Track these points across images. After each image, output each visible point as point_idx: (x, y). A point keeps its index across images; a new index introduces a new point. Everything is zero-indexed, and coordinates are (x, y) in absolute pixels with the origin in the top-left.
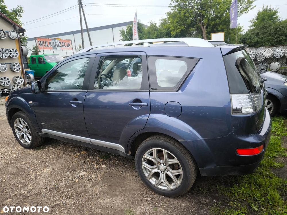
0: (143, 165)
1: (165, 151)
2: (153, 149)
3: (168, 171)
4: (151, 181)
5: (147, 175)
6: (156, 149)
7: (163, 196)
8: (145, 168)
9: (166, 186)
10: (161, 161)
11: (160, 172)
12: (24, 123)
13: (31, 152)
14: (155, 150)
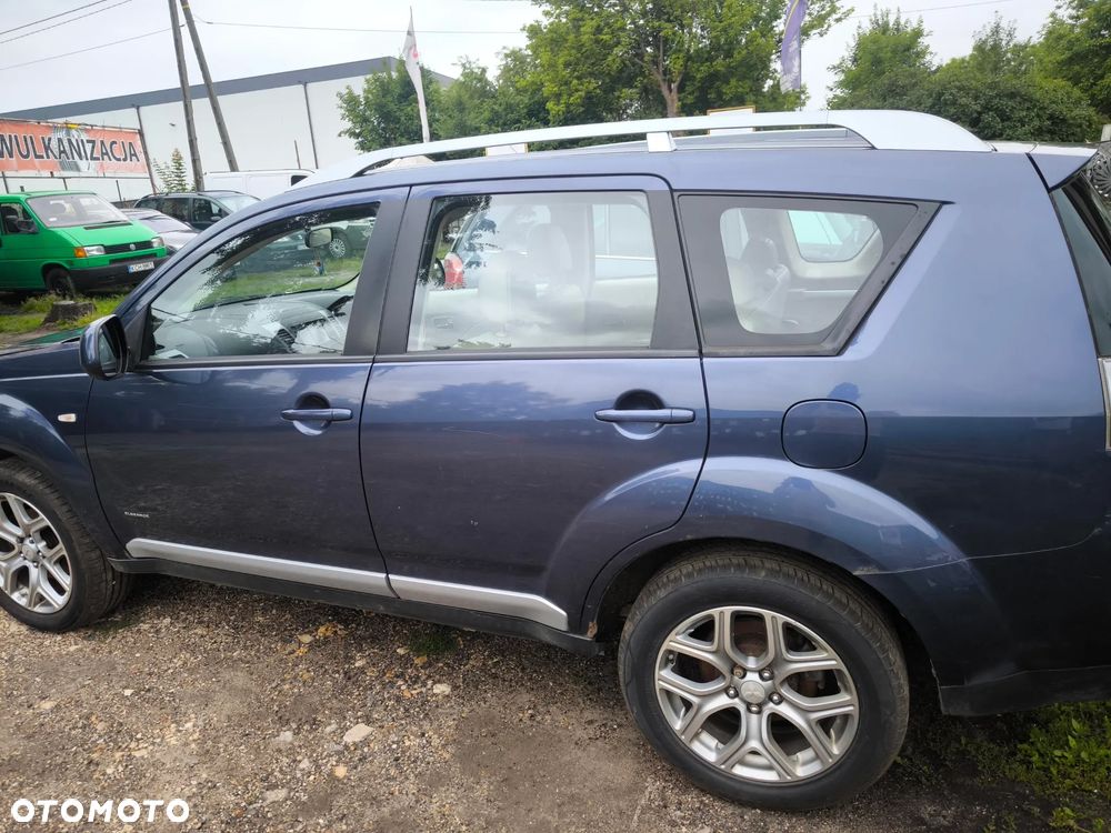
0: (659, 684)
1: (774, 620)
2: (715, 612)
3: (782, 699)
4: (697, 747)
5: (677, 725)
6: (729, 610)
7: (755, 808)
8: (669, 694)
9: (770, 768)
10: (751, 663)
11: (742, 708)
12: (33, 515)
13: (71, 645)
14: (723, 614)
